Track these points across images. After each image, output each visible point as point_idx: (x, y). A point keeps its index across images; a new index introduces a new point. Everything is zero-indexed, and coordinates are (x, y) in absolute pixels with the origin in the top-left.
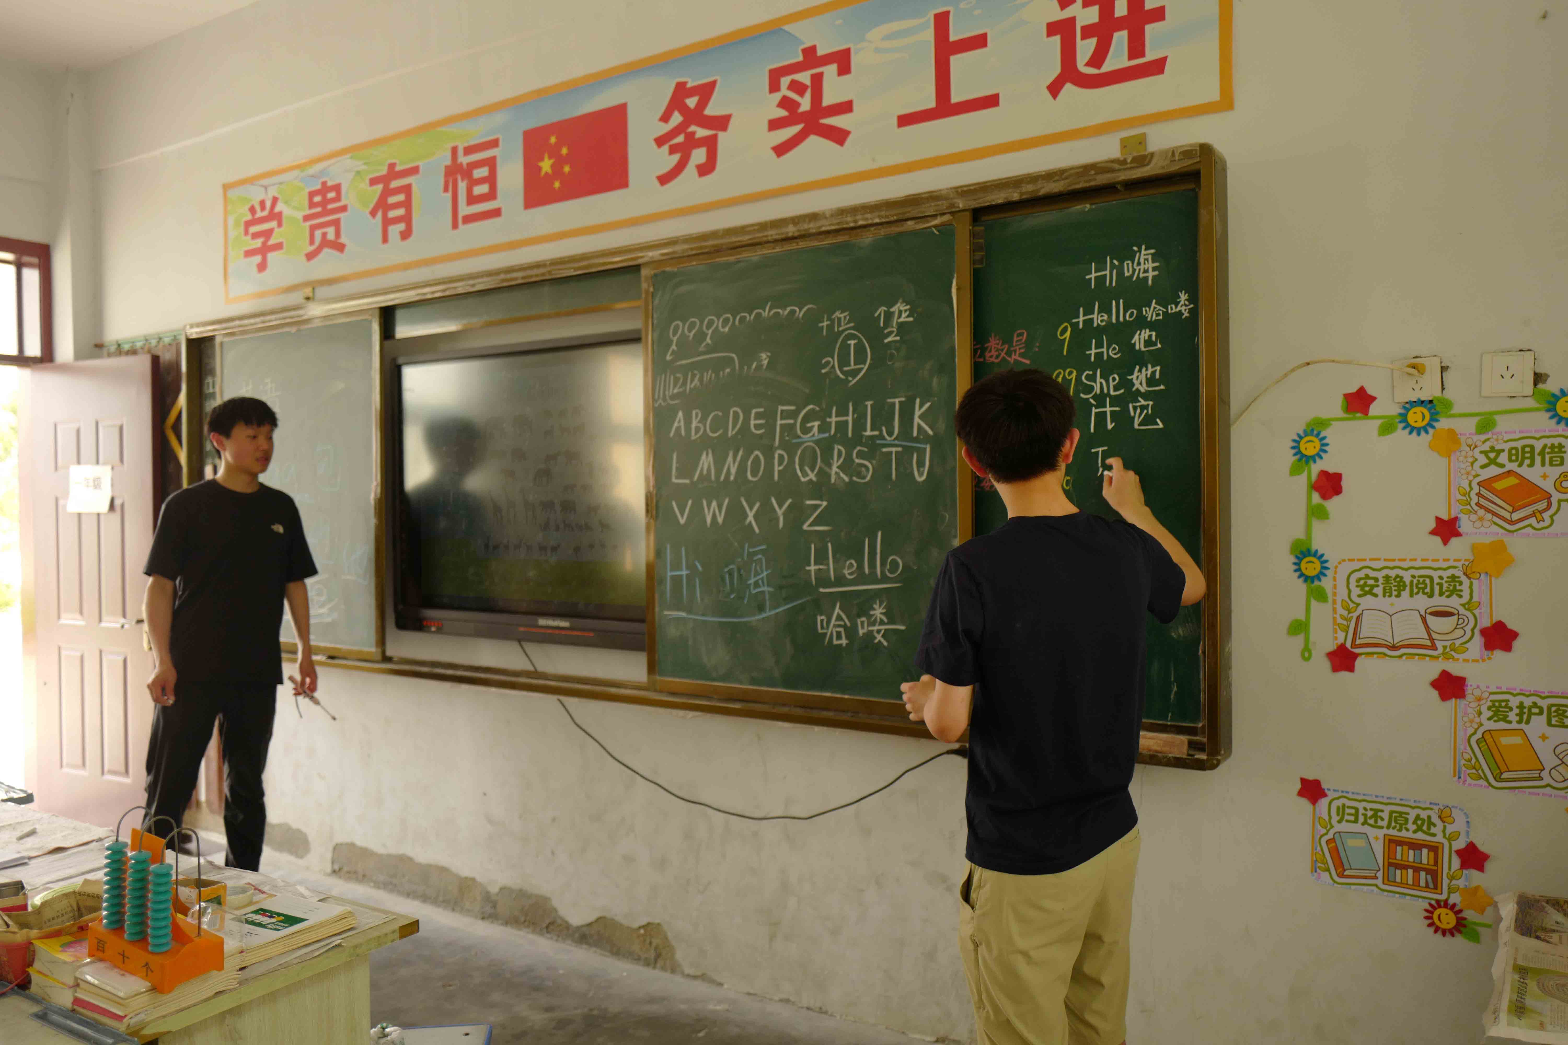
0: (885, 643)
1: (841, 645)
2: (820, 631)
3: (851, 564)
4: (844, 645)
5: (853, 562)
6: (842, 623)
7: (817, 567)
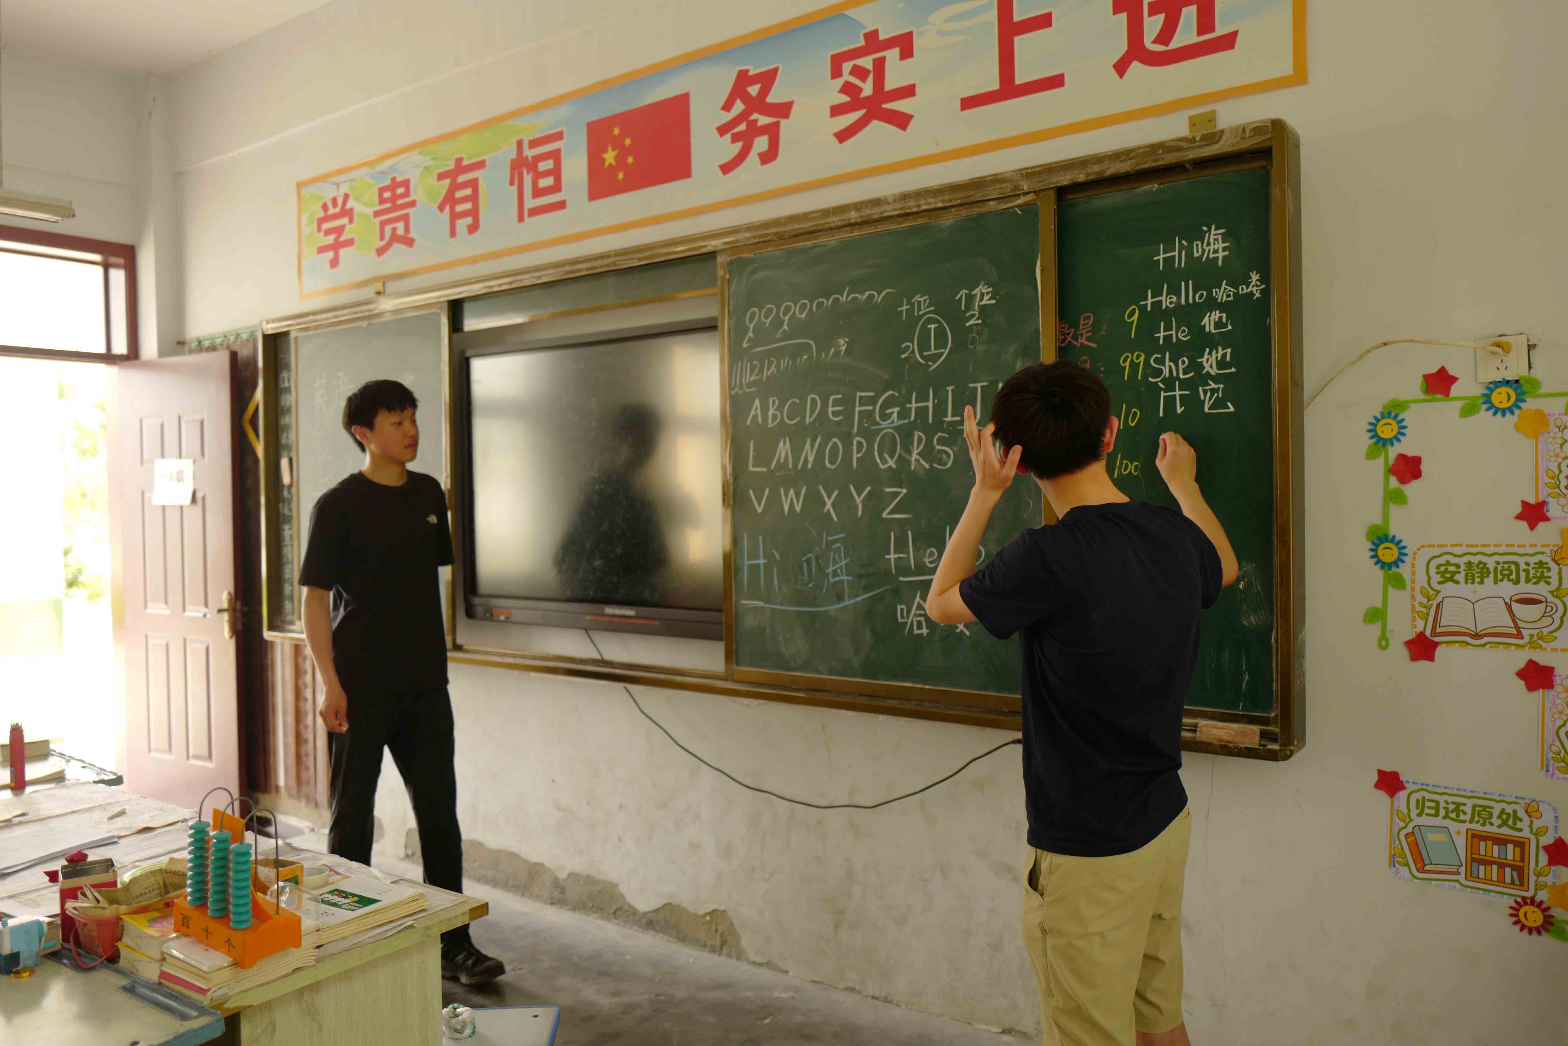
0: (968, 633)
1: (922, 634)
2: (900, 620)
3: (932, 552)
4: (925, 634)
5: (934, 550)
7: (897, 556)
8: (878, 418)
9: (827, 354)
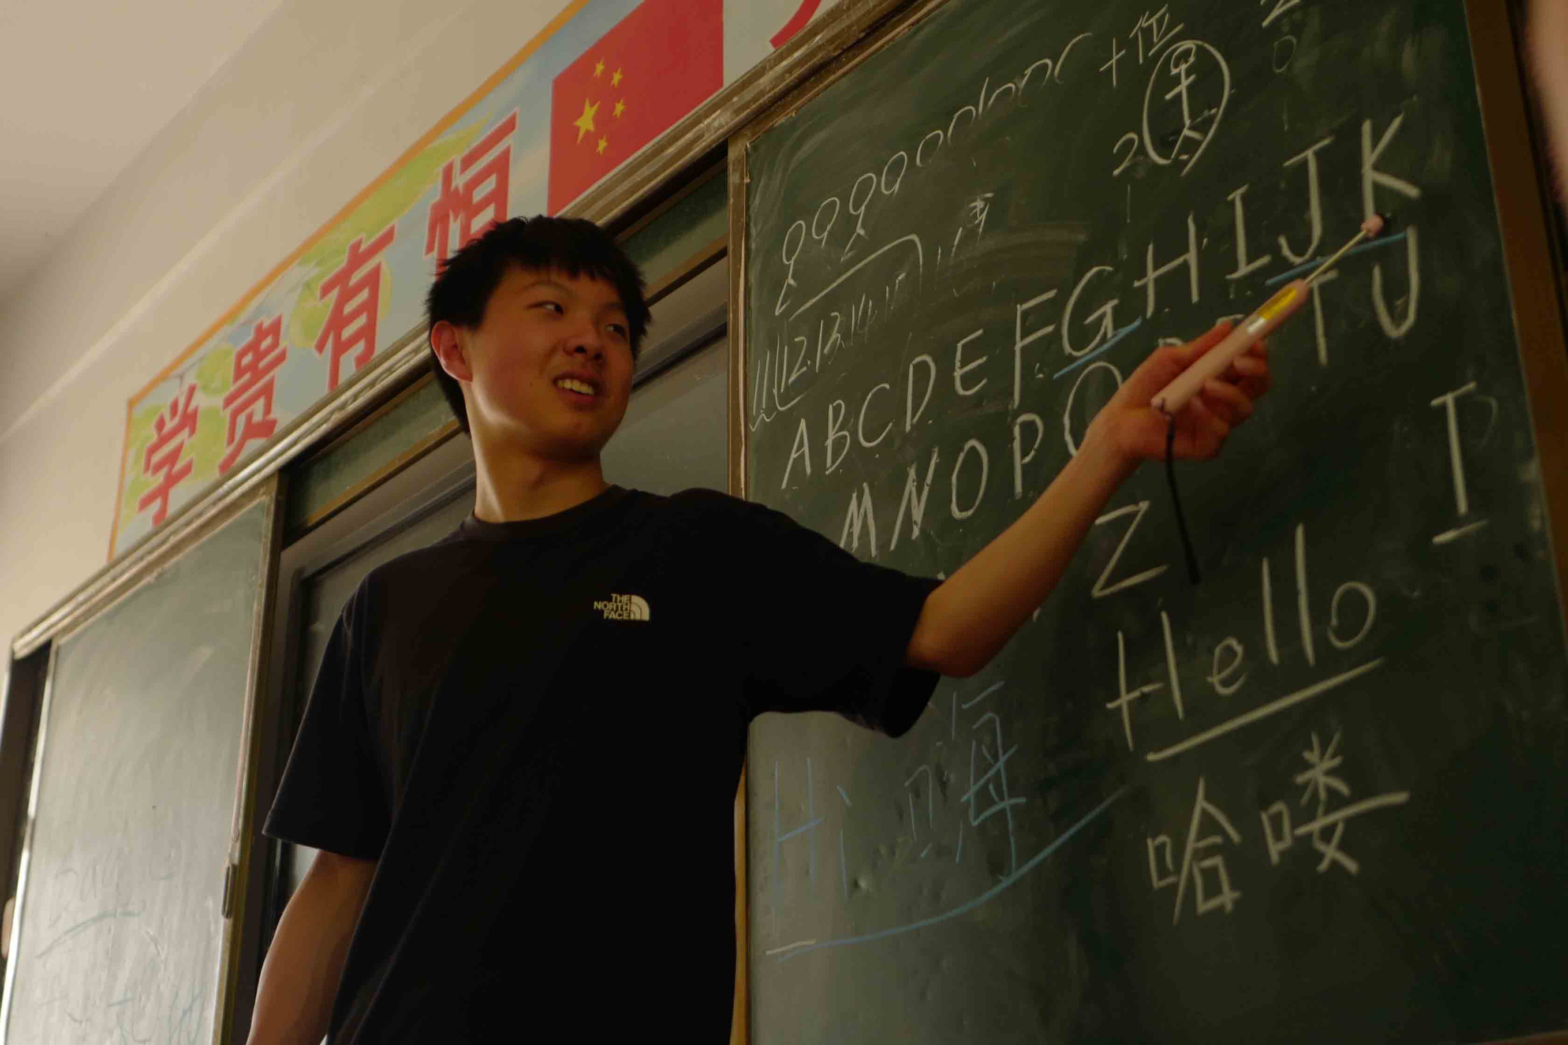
0: (1352, 866)
1: (1221, 908)
2: (1157, 884)
3: (1230, 650)
4: (1229, 907)
5: (1234, 643)
6: (1217, 840)
7: (1136, 694)
8: (1068, 349)
9: (946, 254)
